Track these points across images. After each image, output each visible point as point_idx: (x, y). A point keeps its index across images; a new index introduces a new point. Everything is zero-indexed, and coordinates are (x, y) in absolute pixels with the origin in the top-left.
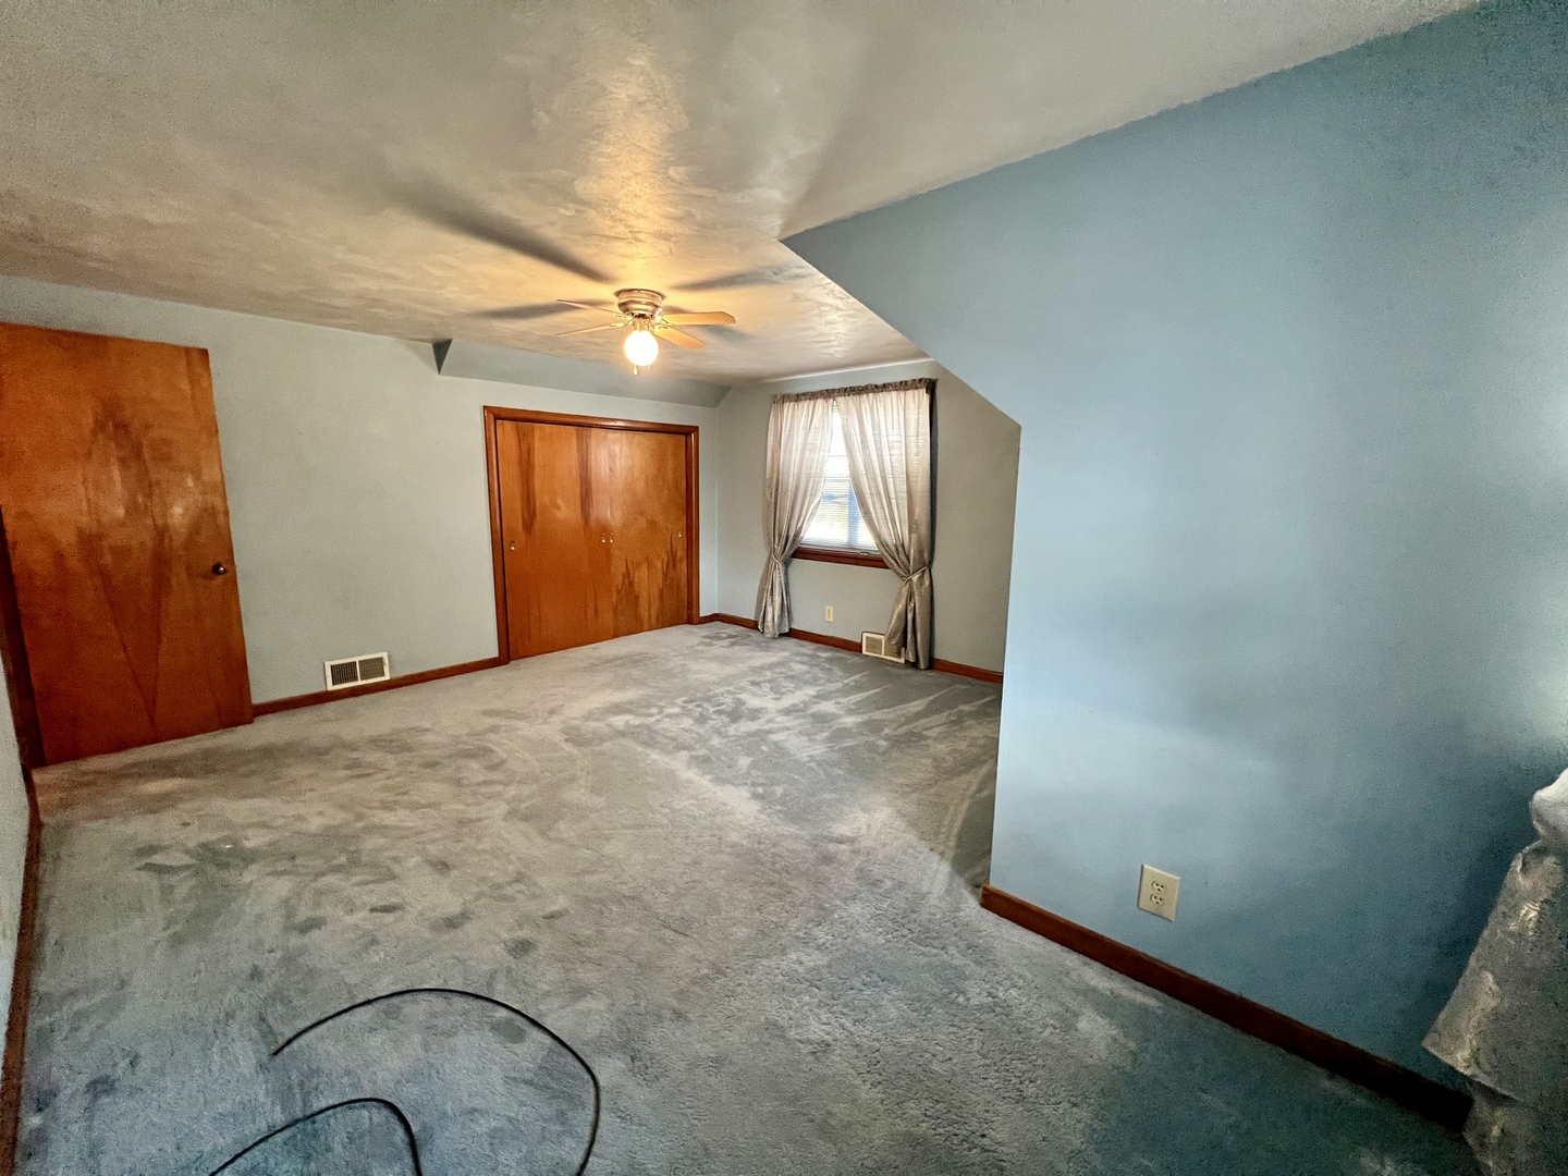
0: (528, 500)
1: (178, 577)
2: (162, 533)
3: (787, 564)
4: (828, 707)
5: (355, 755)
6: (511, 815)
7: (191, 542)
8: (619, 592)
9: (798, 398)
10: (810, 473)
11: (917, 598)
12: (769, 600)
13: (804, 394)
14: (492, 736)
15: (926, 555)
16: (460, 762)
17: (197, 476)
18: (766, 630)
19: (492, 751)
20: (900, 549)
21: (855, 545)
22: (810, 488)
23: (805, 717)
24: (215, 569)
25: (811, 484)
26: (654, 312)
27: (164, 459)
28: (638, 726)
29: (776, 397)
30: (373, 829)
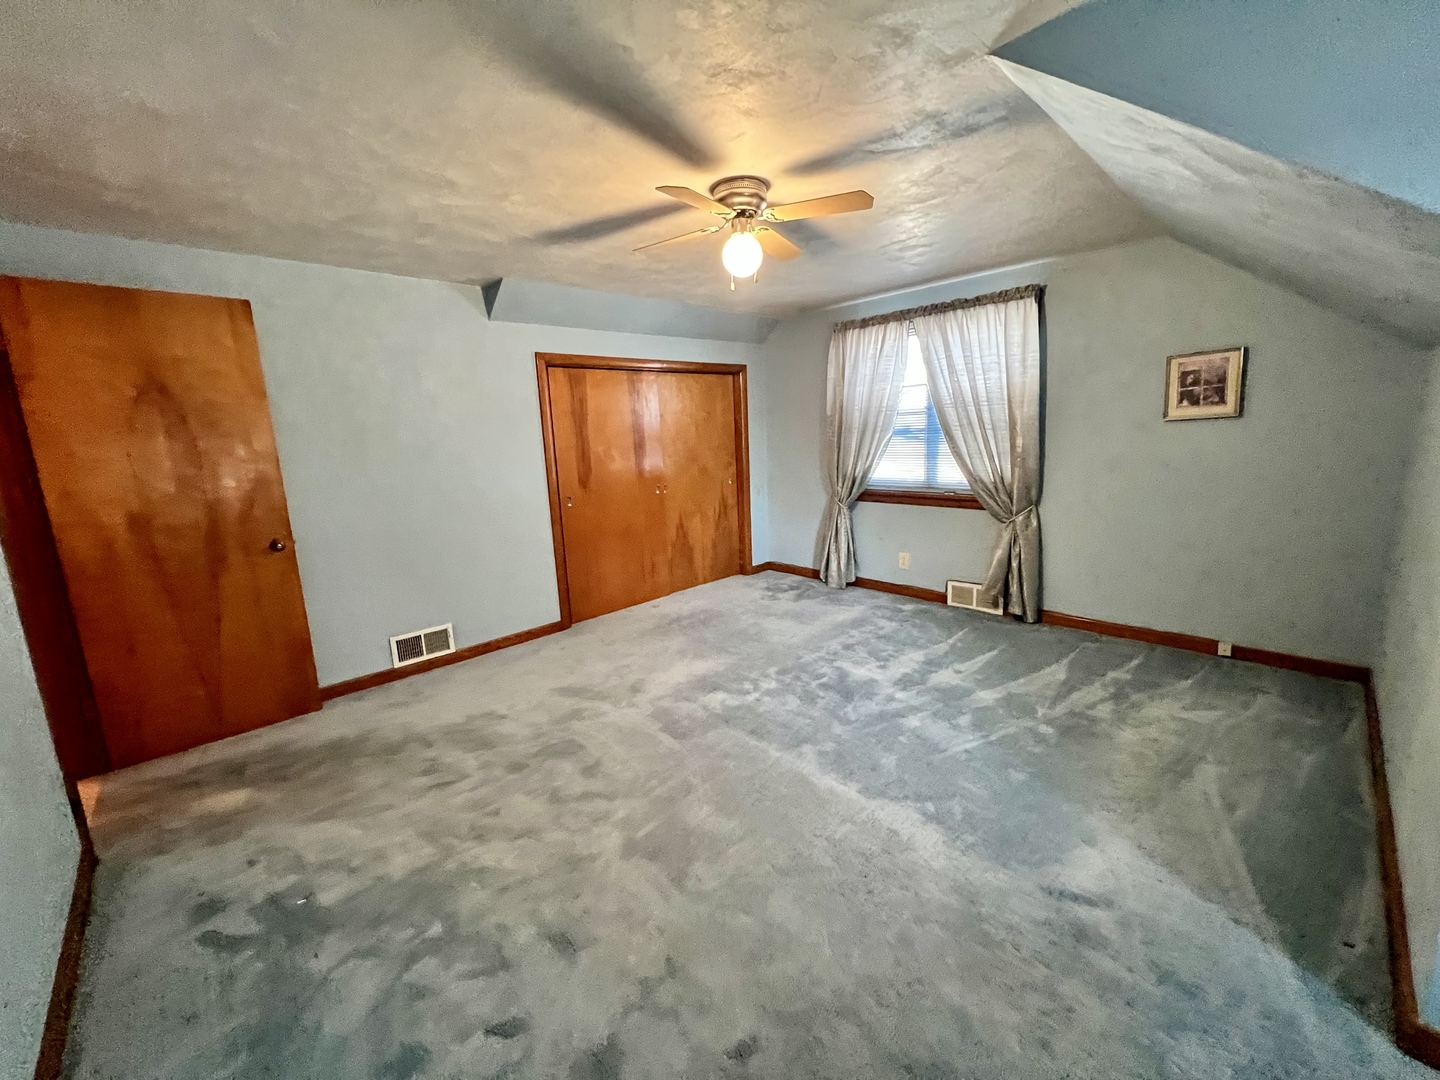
0: (583, 453)
1: (235, 557)
2: (214, 509)
3: (851, 508)
4: (945, 677)
5: (431, 753)
6: (630, 850)
7: (246, 516)
8: (674, 547)
9: (865, 323)
10: (881, 406)
11: (1021, 542)
12: (833, 548)
13: (872, 319)
14: (576, 725)
15: (1034, 493)
16: (549, 764)
17: (248, 443)
18: (830, 579)
19: (581, 747)
20: (1000, 486)
21: (934, 485)
22: (880, 424)
23: (928, 691)
24: (273, 546)
25: (881, 418)
26: (758, 207)
27: (212, 425)
28: (739, 708)
29: (837, 325)
30: (468, 873)
